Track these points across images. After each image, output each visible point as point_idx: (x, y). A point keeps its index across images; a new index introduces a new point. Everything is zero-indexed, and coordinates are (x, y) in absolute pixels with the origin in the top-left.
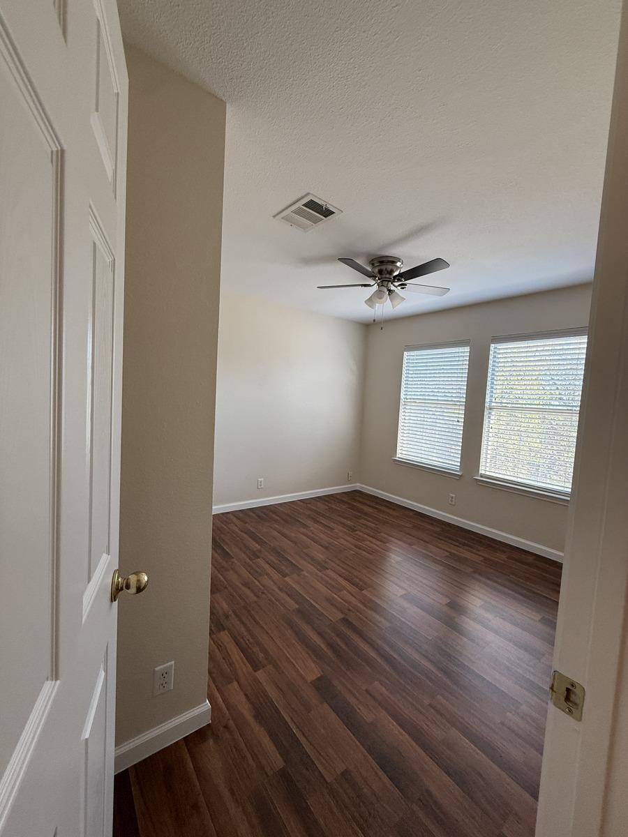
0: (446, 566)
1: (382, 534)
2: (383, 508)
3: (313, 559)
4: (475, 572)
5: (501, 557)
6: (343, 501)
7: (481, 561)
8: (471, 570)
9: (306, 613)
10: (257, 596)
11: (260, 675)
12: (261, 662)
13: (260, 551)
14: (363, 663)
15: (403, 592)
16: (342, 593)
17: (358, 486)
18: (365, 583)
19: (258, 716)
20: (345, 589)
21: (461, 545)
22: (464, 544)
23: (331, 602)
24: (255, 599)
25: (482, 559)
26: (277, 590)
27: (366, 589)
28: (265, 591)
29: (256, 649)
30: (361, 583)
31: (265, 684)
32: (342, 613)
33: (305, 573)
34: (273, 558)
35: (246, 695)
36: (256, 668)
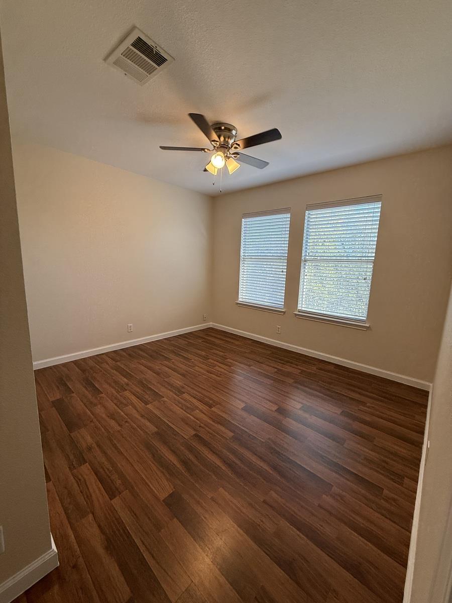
0: (275, 380)
1: (229, 360)
2: (229, 340)
3: (172, 386)
4: (296, 382)
5: (313, 369)
6: (199, 337)
7: (300, 373)
8: (293, 381)
9: (164, 435)
10: (120, 425)
11: (116, 502)
12: (117, 489)
13: (127, 385)
14: (210, 473)
15: (243, 405)
16: (195, 412)
17: (211, 324)
18: (214, 401)
19: (110, 547)
20: (197, 408)
21: (285, 363)
22: (288, 362)
23: (185, 421)
24: (119, 428)
25: (299, 371)
26: (140, 418)
27: (214, 406)
28: (129, 420)
29: (115, 477)
30: (211, 402)
31: (119, 510)
32: (194, 430)
33: (165, 399)
34: (138, 390)
35: (99, 526)
36: (112, 496)
